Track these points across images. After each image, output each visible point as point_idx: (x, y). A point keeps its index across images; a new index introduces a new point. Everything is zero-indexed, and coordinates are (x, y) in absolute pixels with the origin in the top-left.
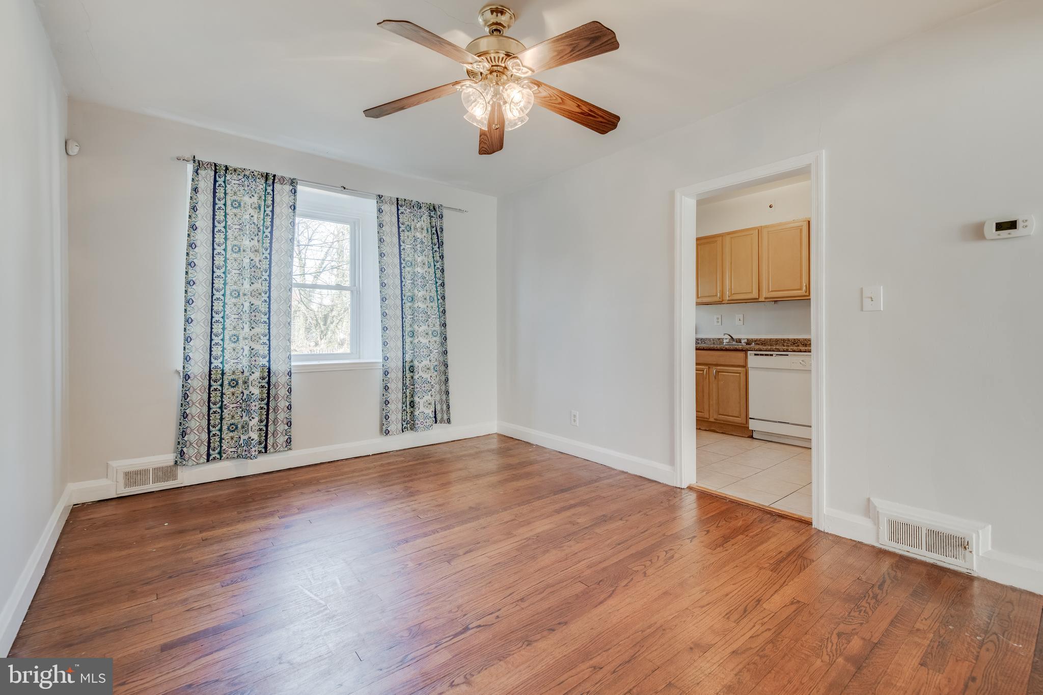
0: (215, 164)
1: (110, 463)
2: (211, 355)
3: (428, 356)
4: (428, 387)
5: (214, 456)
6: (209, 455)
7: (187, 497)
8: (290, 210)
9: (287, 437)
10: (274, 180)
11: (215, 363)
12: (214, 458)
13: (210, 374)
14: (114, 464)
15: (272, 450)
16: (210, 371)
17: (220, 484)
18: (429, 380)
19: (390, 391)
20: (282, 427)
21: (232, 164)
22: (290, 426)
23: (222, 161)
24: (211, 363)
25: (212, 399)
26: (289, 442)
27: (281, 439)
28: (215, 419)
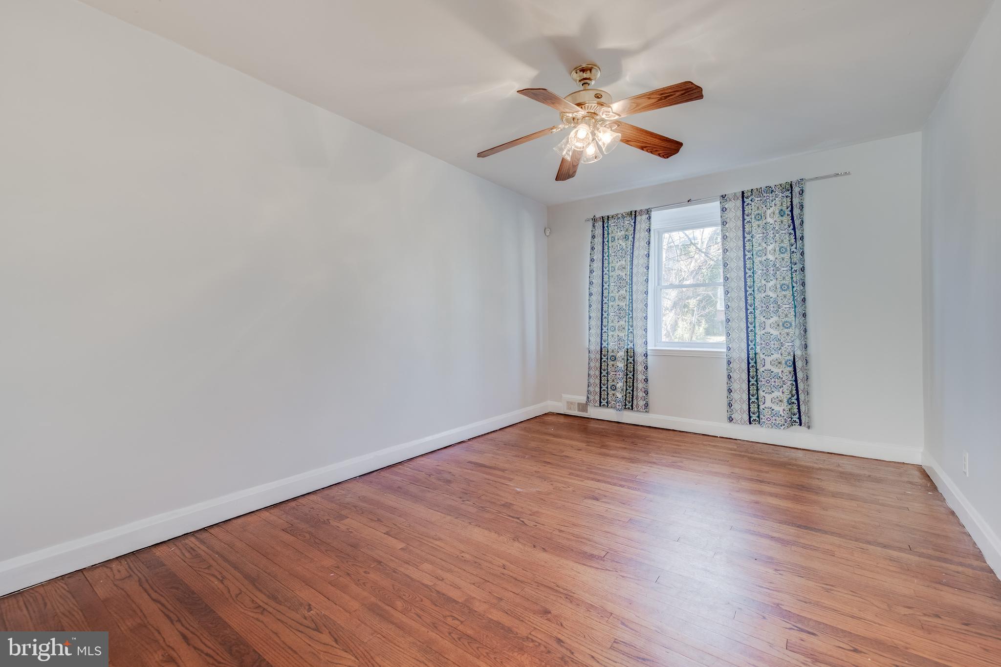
0: (602, 217)
1: (563, 395)
2: (601, 339)
3: (779, 350)
4: (778, 382)
5: (603, 403)
6: (600, 402)
7: (592, 425)
8: (647, 233)
9: (645, 402)
10: (635, 215)
11: (604, 344)
12: (604, 405)
13: (601, 351)
14: (564, 396)
15: (636, 409)
16: (601, 348)
17: (608, 423)
18: (780, 375)
19: (732, 380)
20: (641, 394)
21: (610, 213)
22: (647, 394)
23: (605, 214)
24: (601, 344)
25: (603, 367)
26: (647, 405)
27: (642, 403)
28: (604, 395)
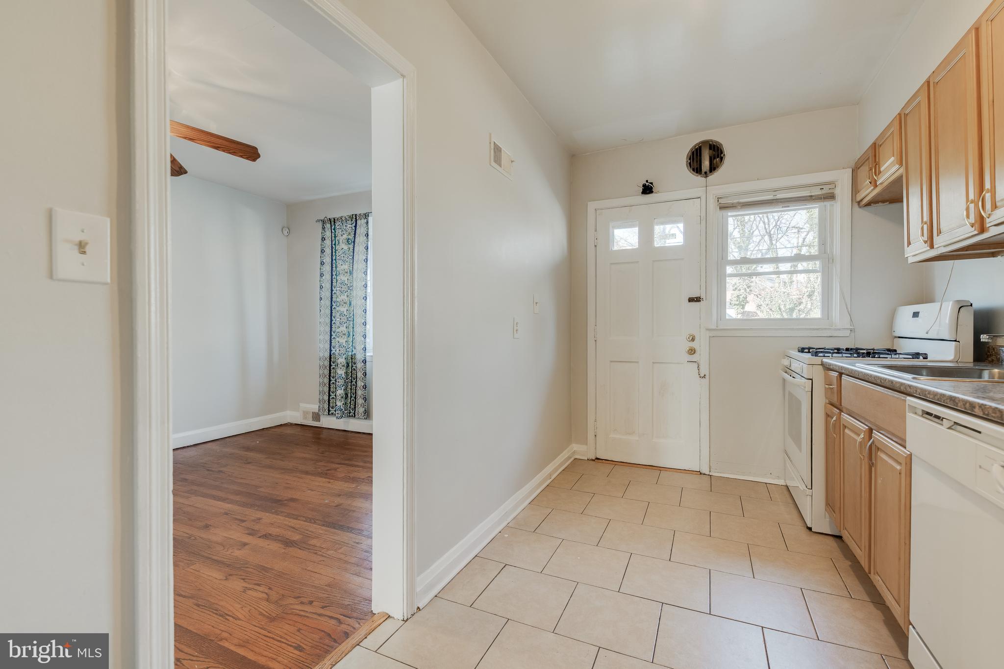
0: (330, 219)
2: (331, 345)
6: (330, 411)
8: (365, 238)
9: (365, 409)
10: (356, 218)
11: (333, 351)
12: (333, 414)
13: (330, 358)
14: (301, 405)
15: (358, 416)
16: (330, 355)
20: (361, 401)
21: (336, 216)
24: (330, 350)
25: (332, 374)
27: (361, 410)
